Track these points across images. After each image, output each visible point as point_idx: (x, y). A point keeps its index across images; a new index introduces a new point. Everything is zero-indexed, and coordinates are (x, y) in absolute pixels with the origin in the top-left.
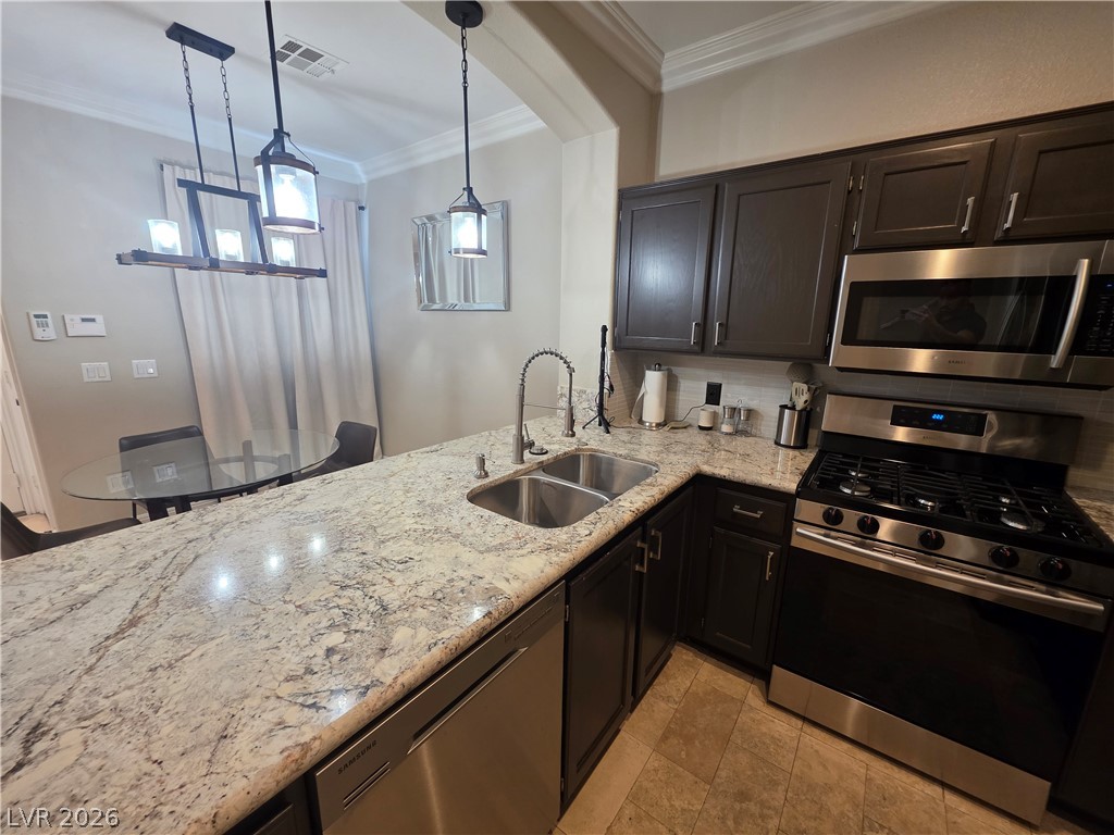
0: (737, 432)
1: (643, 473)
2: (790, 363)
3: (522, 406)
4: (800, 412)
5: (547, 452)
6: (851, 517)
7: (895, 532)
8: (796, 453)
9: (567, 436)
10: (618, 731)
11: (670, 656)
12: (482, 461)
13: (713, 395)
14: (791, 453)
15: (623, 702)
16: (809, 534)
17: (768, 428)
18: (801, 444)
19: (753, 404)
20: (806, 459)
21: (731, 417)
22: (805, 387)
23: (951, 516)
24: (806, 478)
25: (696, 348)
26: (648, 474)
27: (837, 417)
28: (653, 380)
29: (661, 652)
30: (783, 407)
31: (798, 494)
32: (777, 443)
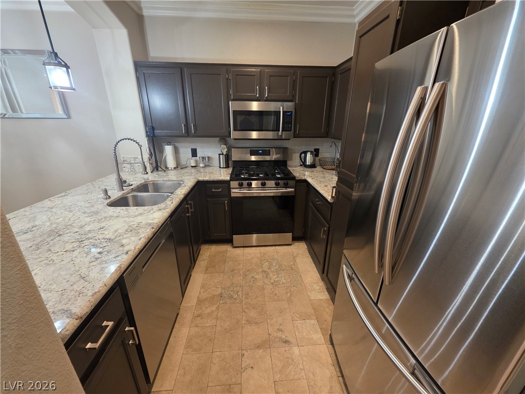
0: (206, 166)
1: (179, 185)
2: (218, 139)
3: (118, 164)
4: (225, 155)
5: (132, 185)
6: (245, 183)
7: (257, 184)
8: (227, 169)
9: (144, 174)
10: (191, 275)
11: (200, 249)
12: (106, 191)
13: (194, 153)
14: (225, 169)
15: (191, 263)
16: (236, 192)
17: (216, 162)
18: (227, 166)
19: (210, 155)
20: (230, 170)
21: (203, 161)
22: (225, 146)
23: (268, 177)
24: (231, 175)
25: (186, 134)
26: (180, 185)
27: (236, 156)
28: (168, 150)
29: (198, 249)
30: (220, 154)
31: (231, 180)
32: (220, 167)
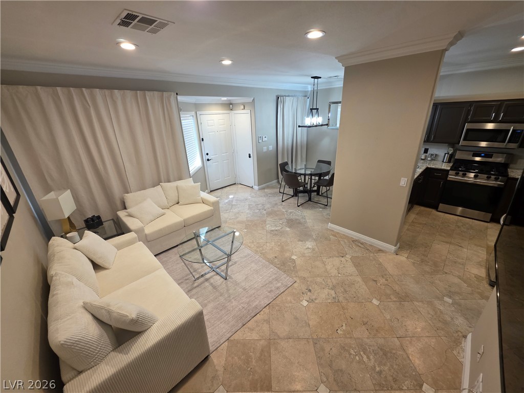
0: (432, 160)
2: (448, 144)
4: (450, 155)
6: (461, 173)
13: (426, 151)
14: (447, 163)
16: (452, 177)
17: (441, 158)
18: (449, 161)
19: (437, 153)
20: (451, 164)
21: (431, 156)
22: (452, 149)
24: (451, 167)
25: (426, 141)
27: (459, 155)
30: (446, 154)
31: (450, 170)
32: (443, 162)
